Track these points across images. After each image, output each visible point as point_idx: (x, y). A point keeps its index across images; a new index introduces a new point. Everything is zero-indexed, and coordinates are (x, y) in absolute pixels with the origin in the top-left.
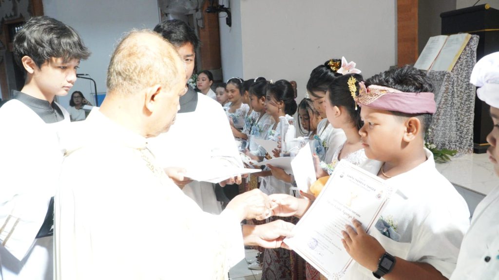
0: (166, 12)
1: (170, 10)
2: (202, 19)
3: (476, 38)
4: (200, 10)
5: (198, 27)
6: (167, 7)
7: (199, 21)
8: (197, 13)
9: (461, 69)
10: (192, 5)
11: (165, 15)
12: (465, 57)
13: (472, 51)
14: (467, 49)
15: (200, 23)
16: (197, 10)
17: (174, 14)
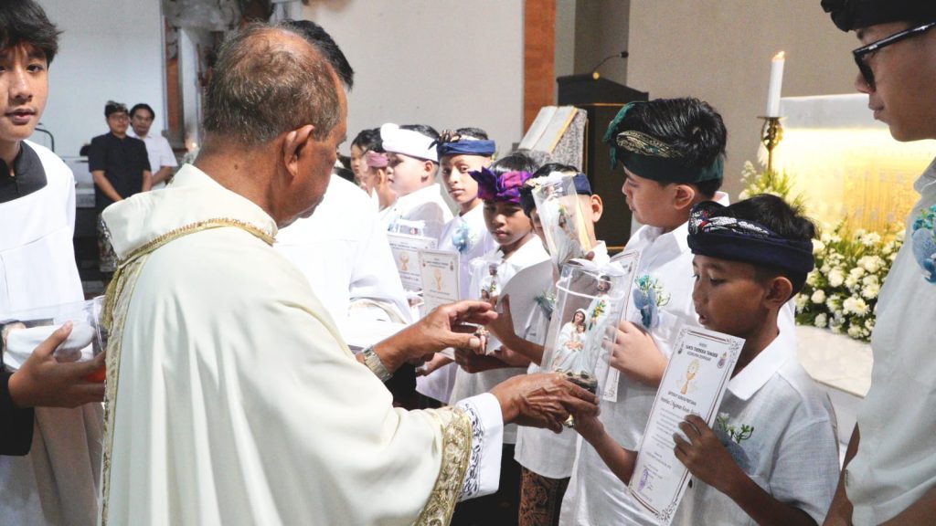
0: (175, 24)
1: (182, 22)
3: (583, 114)
6: (178, 15)
9: (564, 150)
11: (173, 30)
12: (569, 136)
13: (577, 129)
14: (572, 126)
17: (189, 29)
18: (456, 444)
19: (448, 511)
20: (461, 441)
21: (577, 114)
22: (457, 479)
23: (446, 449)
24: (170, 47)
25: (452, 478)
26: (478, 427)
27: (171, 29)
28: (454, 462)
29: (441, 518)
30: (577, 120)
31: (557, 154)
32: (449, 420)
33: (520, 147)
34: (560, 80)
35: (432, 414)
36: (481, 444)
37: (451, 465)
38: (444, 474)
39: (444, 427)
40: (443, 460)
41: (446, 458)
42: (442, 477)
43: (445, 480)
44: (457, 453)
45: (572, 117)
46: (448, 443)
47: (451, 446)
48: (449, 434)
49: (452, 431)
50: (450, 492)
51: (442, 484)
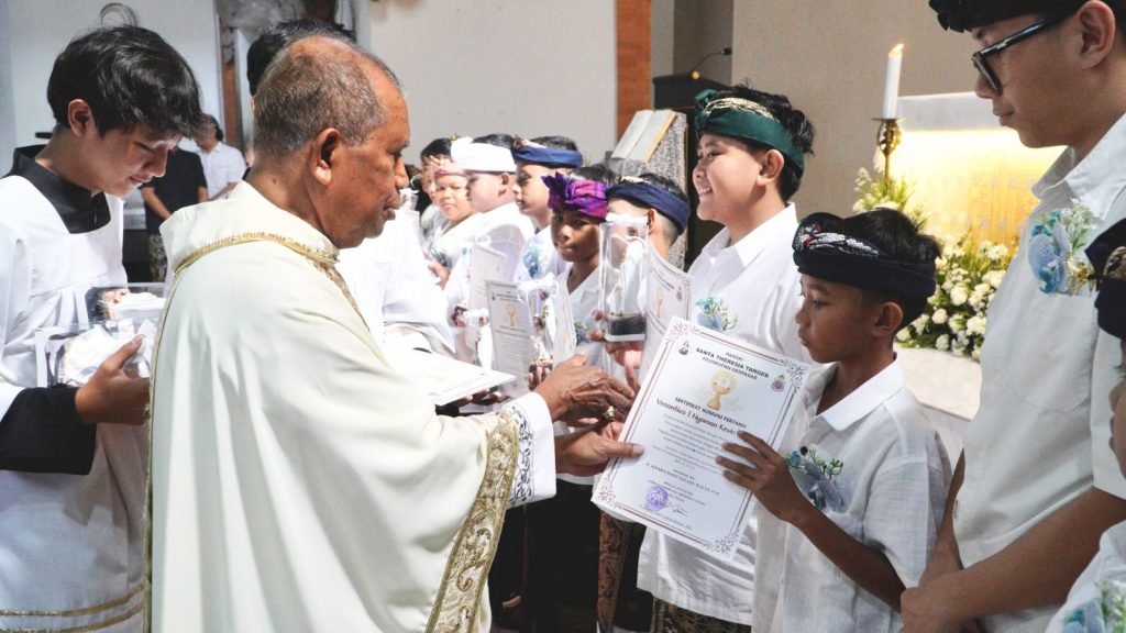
0: (231, 24)
1: (238, 22)
3: (682, 118)
6: (234, 14)
9: (662, 159)
11: (228, 31)
12: (667, 143)
13: (676, 135)
14: (670, 131)
17: (246, 29)
18: (502, 450)
19: (497, 521)
20: (507, 447)
21: (676, 118)
22: (503, 486)
23: (492, 455)
24: (226, 50)
25: (498, 485)
26: (527, 430)
27: (226, 29)
28: (500, 468)
29: (491, 528)
30: (676, 125)
31: (653, 163)
32: (495, 425)
33: (613, 156)
34: (657, 81)
35: (478, 421)
36: (531, 448)
37: (496, 471)
38: (489, 481)
39: (490, 432)
40: (487, 466)
41: (491, 464)
42: (486, 483)
43: (490, 486)
44: (504, 460)
45: (670, 122)
46: (493, 449)
47: (497, 452)
48: (494, 440)
49: (498, 436)
50: (497, 500)
51: (486, 491)
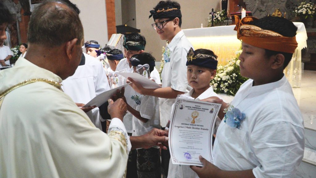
2: (20, 17)
4: (19, 13)
5: (18, 20)
7: (19, 18)
8: (18, 14)
10: (15, 9)
15: (20, 19)
16: (18, 12)
21: (122, 36)
30: (122, 37)
33: (107, 45)
34: (117, 27)
45: (120, 37)
